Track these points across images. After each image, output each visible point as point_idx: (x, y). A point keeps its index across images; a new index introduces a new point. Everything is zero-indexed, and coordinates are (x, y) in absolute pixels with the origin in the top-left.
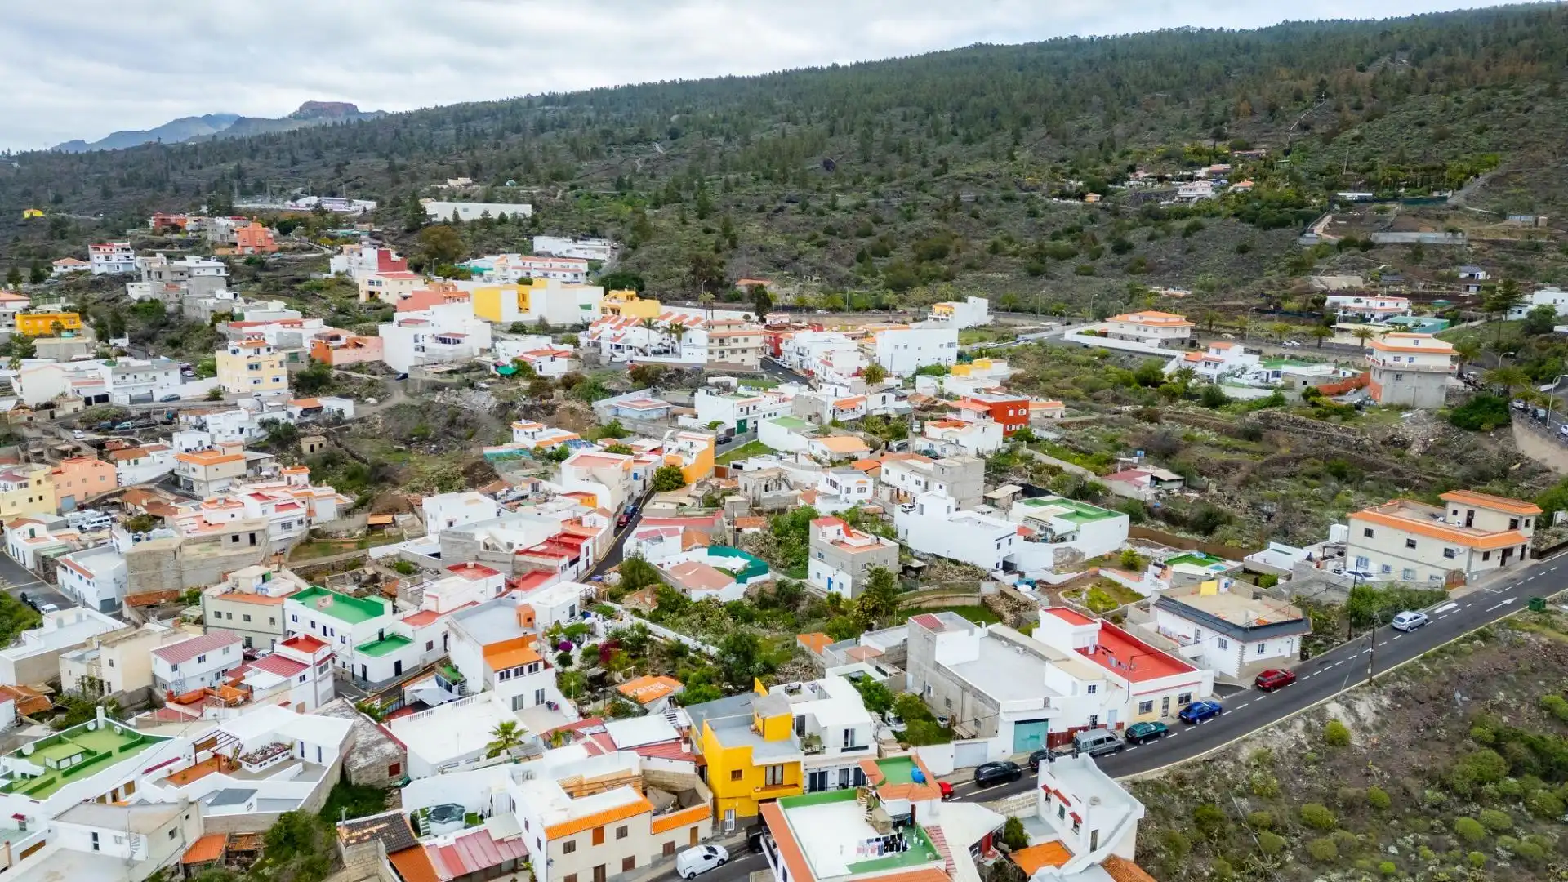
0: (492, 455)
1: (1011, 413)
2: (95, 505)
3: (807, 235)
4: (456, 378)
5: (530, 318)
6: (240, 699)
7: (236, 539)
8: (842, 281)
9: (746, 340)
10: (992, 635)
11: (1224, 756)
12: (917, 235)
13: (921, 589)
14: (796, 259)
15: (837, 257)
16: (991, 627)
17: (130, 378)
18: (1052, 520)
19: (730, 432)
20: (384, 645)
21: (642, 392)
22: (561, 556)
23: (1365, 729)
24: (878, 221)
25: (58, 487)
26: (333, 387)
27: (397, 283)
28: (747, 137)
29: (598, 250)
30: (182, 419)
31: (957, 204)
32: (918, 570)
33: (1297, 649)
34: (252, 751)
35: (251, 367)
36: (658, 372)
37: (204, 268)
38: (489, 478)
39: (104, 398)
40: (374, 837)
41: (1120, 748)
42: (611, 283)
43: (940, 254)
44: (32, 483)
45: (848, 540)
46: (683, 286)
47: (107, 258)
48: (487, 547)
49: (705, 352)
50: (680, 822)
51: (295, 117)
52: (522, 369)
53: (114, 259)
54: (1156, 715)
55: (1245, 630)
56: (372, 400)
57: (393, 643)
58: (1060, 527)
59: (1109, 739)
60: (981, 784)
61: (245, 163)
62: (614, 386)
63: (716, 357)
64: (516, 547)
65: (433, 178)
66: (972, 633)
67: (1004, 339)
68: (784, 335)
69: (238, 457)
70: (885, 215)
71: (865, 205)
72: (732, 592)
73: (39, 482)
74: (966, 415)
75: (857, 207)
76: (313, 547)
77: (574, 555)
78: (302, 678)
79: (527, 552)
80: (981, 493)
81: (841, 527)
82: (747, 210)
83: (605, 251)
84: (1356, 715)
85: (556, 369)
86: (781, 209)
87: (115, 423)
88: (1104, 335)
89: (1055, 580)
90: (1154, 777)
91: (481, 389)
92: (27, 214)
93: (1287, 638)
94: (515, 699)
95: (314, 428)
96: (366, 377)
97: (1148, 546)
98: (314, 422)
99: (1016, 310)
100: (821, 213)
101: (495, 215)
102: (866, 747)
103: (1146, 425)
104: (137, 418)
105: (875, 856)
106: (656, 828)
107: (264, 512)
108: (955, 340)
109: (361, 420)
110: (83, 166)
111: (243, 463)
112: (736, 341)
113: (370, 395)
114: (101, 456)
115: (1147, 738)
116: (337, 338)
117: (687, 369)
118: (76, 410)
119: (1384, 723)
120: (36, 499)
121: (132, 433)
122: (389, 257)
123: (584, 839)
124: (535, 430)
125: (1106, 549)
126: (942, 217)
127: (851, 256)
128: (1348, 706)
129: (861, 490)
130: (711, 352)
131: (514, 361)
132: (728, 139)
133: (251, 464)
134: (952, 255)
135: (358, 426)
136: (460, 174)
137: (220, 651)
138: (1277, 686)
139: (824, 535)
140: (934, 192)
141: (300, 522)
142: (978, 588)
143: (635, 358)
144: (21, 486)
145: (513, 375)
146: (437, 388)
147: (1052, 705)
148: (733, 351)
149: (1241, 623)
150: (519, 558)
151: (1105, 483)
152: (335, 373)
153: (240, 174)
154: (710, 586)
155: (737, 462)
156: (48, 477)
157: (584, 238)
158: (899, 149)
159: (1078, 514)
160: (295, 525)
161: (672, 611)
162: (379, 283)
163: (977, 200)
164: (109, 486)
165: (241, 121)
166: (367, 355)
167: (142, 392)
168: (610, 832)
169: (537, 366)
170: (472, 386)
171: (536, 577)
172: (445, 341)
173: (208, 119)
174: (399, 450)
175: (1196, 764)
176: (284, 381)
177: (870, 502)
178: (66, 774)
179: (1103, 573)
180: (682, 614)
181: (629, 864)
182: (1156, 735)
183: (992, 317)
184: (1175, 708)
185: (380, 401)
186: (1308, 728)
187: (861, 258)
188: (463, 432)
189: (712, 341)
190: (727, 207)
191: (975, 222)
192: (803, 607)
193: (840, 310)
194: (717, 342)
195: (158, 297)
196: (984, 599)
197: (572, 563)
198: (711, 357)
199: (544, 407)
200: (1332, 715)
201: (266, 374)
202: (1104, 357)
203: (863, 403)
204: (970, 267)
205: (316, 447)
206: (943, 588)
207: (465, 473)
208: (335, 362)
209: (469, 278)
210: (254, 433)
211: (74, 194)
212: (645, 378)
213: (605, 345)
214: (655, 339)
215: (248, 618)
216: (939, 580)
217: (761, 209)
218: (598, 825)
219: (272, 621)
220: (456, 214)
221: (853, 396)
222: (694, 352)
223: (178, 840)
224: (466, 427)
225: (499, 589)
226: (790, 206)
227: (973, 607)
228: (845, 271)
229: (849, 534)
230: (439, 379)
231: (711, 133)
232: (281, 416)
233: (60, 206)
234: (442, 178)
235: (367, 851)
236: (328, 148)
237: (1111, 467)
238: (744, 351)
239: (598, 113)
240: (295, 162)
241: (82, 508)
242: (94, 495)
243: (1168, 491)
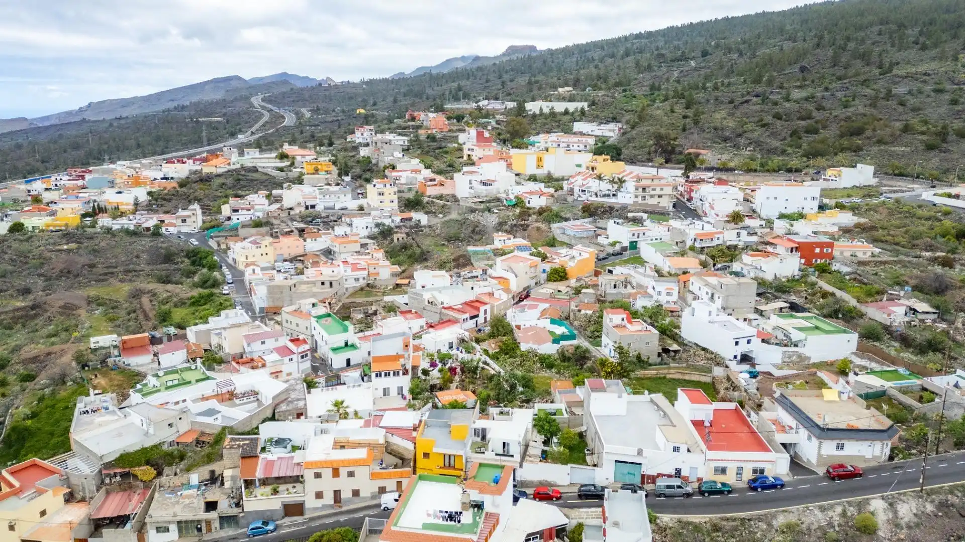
0: (471, 251)
1: (817, 250)
2: (291, 261)
3: (756, 119)
4: (482, 206)
5: (541, 172)
6: (260, 366)
7: (323, 283)
8: (771, 151)
9: (662, 189)
10: (652, 401)
11: (760, 519)
12: (848, 119)
13: (672, 365)
14: (740, 135)
15: (774, 135)
16: (653, 396)
17: (327, 197)
18: (791, 330)
19: (624, 249)
20: (347, 349)
21: (586, 220)
22: (465, 313)
23: (897, 526)
24: (820, 108)
25: (275, 249)
26: (423, 208)
27: (482, 150)
28: (754, 52)
29: (610, 130)
30: (343, 219)
31: (889, 95)
32: (676, 352)
34: (239, 392)
35: (380, 194)
36: (597, 208)
37: (397, 140)
38: (467, 264)
39: (313, 207)
40: (239, 446)
41: (688, 495)
42: (614, 152)
43: (858, 132)
44: (263, 246)
45: (628, 326)
46: (649, 153)
47: (362, 134)
48: (429, 303)
49: (633, 196)
50: (391, 476)
51: (504, 55)
52: (519, 202)
53: (365, 135)
54: (730, 479)
55: (823, 429)
56: (441, 216)
57: (352, 348)
58: (796, 336)
59: (679, 487)
60: (580, 497)
61: (463, 83)
62: (568, 215)
63: (639, 200)
64: (446, 305)
65: (551, 88)
66: (620, 397)
67: (869, 196)
68: (695, 187)
69: (356, 241)
70: (827, 104)
71: (813, 97)
72: (549, 349)
73: (266, 246)
74: (780, 250)
75: (806, 99)
76: (364, 292)
77: (476, 313)
78: (291, 360)
79: (450, 308)
80: (753, 305)
81: (625, 316)
82: (722, 102)
83: (613, 130)
84: (895, 512)
85: (537, 203)
86: (747, 102)
87: (313, 219)
88: (957, 197)
89: (777, 373)
90: (697, 521)
91: (494, 213)
92: (358, 112)
93: (868, 443)
94: (384, 389)
95: (404, 228)
96: (442, 202)
97: (869, 360)
98: (404, 226)
99: (901, 175)
100: (776, 104)
102: (512, 456)
103: (939, 269)
104: (324, 218)
105: (441, 522)
106: (374, 476)
107: (345, 271)
108: (818, 195)
109: (430, 227)
110: (393, 86)
111: (359, 244)
112: (654, 190)
113: (440, 213)
114: (300, 236)
115: (711, 493)
116: (434, 180)
117: (617, 207)
118: (300, 212)
119: (917, 525)
120: (264, 254)
121: (319, 225)
122: (483, 135)
123: (327, 473)
124: (506, 238)
125: (830, 358)
126: (873, 105)
127: (786, 133)
128: (891, 505)
129: (668, 294)
130: (636, 197)
131: (516, 197)
132: (741, 54)
133: (363, 246)
134: (869, 133)
135: (428, 229)
136: (567, 85)
137: (273, 340)
138: (841, 477)
139: (611, 320)
140: (875, 87)
141: (364, 278)
142: (710, 370)
143: (590, 198)
144: (257, 247)
145: (514, 205)
146: (472, 211)
147: (644, 454)
148: (652, 196)
149: (820, 423)
150: (443, 311)
151: (863, 308)
152: (426, 199)
153: (459, 89)
154: (535, 342)
155: (610, 268)
156: (271, 244)
157: (607, 122)
158: (865, 57)
159: (817, 328)
160: (361, 280)
161: (506, 354)
162: (473, 150)
163: (910, 93)
164: (300, 251)
165: (477, 58)
166: (444, 191)
167: (331, 204)
168: (343, 472)
169: (526, 201)
170: (489, 211)
171: (449, 323)
172: (485, 184)
173: (463, 58)
174: (444, 245)
175: (734, 520)
176: (396, 202)
177: (675, 303)
178: (167, 388)
179: (819, 374)
180: (511, 357)
181: (356, 493)
182: (720, 492)
183: (877, 180)
184: (748, 475)
185: (444, 216)
186: (844, 514)
187: (794, 133)
188: (477, 237)
189: (637, 189)
190: (708, 100)
191: (901, 109)
192: (589, 364)
193: (756, 171)
194: (640, 190)
195: (370, 155)
196: (714, 378)
197: (472, 318)
198: (636, 200)
199: (522, 226)
200: (871, 509)
201: (387, 198)
202: (946, 214)
203: (721, 236)
204: (880, 142)
205: (400, 239)
206: (688, 367)
207: (454, 260)
208: (428, 193)
209: (527, 148)
210: (373, 230)
211: (383, 101)
212: (590, 211)
213: (576, 190)
214: (605, 186)
215: (297, 325)
216: (687, 361)
217: (731, 102)
218: (336, 466)
219: (307, 328)
220: (541, 109)
221: (715, 230)
222: (626, 197)
223: (174, 429)
224: (480, 234)
225: (422, 327)
226: (755, 99)
228: (776, 143)
229: (630, 322)
230: (474, 206)
231: (730, 50)
232: (387, 222)
233: (375, 107)
234: (555, 88)
235: (234, 454)
236: (506, 72)
237: (878, 297)
238: (660, 196)
239: (666, 43)
240: (488, 81)
241: (285, 260)
242: (293, 254)
243: (922, 321)
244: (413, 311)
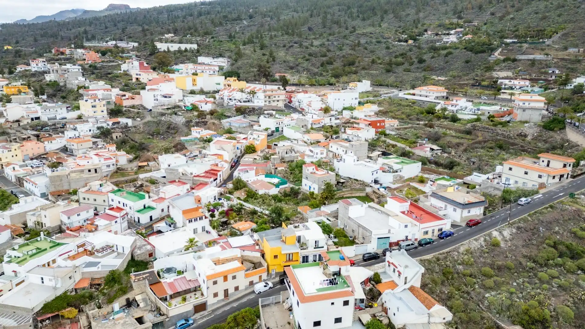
0: (184, 140)
1: (378, 124)
2: (36, 158)
3: (302, 56)
4: (170, 111)
5: (197, 88)
6: (93, 229)
7: (89, 171)
8: (315, 74)
9: (279, 97)
10: (370, 207)
11: (454, 250)
12: (344, 56)
13: (344, 190)
14: (297, 65)
15: (313, 65)
16: (369, 204)
17: (47, 111)
18: (393, 164)
19: (273, 132)
20: (145, 210)
21: (240, 116)
22: (211, 178)
23: (506, 241)
24: (329, 51)
25: (22, 151)
26: (124, 114)
27: (147, 74)
28: (279, 18)
29: (222, 62)
30: (68, 126)
31: (359, 44)
32: (343, 183)
33: (482, 212)
34: (98, 248)
35: (93, 107)
36: (245, 109)
37: (74, 69)
38: (183, 149)
39: (38, 118)
40: (144, 279)
41: (416, 248)
42: (228, 75)
43: (352, 64)
44: (13, 150)
45: (317, 172)
46: (255, 76)
47: (37, 65)
48: (183, 174)
49: (263, 101)
50: (255, 274)
51: (106, 10)
52: (194, 108)
53: (40, 65)
54: (429, 236)
55: (463, 205)
56: (139, 119)
57: (149, 209)
58: (396, 167)
59: (412, 244)
60: (365, 260)
61: (88, 28)
62: (229, 114)
63: (267, 103)
64: (194, 174)
65: (159, 34)
66: (362, 206)
67: (376, 96)
68: (293, 95)
69: (89, 141)
70: (331, 48)
71: (324, 45)
72: (274, 191)
73: (15, 150)
74: (361, 125)
75: (321, 45)
76: (118, 174)
77: (215, 177)
78: (116, 222)
79: (198, 176)
80: (366, 154)
81: (314, 167)
82: (279, 46)
83: (225, 62)
84: (503, 235)
85: (207, 108)
86: (292, 46)
87: (42, 128)
88: (414, 95)
89: (393, 186)
90: (428, 258)
91: (180, 115)
92: (5, 48)
93: (478, 208)
94: (194, 230)
95: (117, 129)
96: (136, 110)
97: (428, 174)
98: (117, 127)
99: (381, 85)
100: (307, 48)
101: (183, 49)
102: (323, 247)
103: (428, 129)
104: (51, 126)
106: (247, 276)
107: (100, 161)
108: (358, 97)
109: (135, 127)
110: (26, 29)
111: (91, 142)
112: (275, 97)
113: (137, 117)
114: (38, 140)
115: (426, 244)
116: (125, 96)
117: (256, 108)
118: (28, 123)
119: (513, 239)
120: (15, 156)
121: (49, 131)
122: (143, 65)
123: (220, 280)
124: (200, 131)
125: (412, 176)
126: (353, 49)
127: (318, 64)
128: (500, 232)
129: (322, 154)
130: (265, 102)
131: (192, 104)
132: (272, 19)
133: (94, 143)
134: (357, 64)
135: (134, 129)
136: (170, 32)
137: (85, 212)
138: (474, 225)
139: (308, 170)
140: (350, 39)
141: (113, 165)
142: (365, 190)
143: (237, 104)
144: (9, 151)
145: (191, 110)
146: (163, 115)
147: (391, 232)
148: (274, 101)
149: (462, 202)
150: (195, 178)
151: (413, 151)
152: (124, 109)
153: (86, 32)
154: (266, 189)
155: (276, 143)
156: (19, 148)
157: (217, 57)
158: (337, 23)
159: (402, 162)
160: (111, 166)
161: (252, 198)
162: (140, 75)
163: (366, 42)
164: (42, 151)
165: (86, 12)
166: (136, 102)
167: (52, 116)
168: (230, 277)
169: (200, 107)
170: (176, 114)
171: (201, 185)
172: (165, 97)
173: (73, 11)
174: (149, 138)
175: (444, 253)
176: (105, 112)
177: (325, 158)
178: (31, 256)
179: (411, 184)
180: (255, 199)
181: (237, 289)
182: (429, 243)
183: (371, 88)
184: (437, 233)
185: (142, 120)
186: (485, 240)
187: (322, 65)
188: (172, 131)
189: (266, 97)
190: (271, 45)
191: (366, 51)
192: (300, 196)
193: (314, 85)
194: (268, 97)
195: (57, 80)
196: (367, 194)
197: (215, 180)
198: (266, 103)
199: (203, 122)
200: (494, 236)
201: (98, 109)
202: (414, 103)
203: (323, 121)
204: (364, 69)
205: (118, 137)
206: (352, 190)
207: (174, 147)
208: (124, 105)
209: (174, 73)
210: (95, 132)
211: (23, 40)
212: (241, 111)
213: (226, 98)
214: (244, 96)
215: (95, 200)
216: (351, 187)
217: (284, 46)
218: (225, 275)
219: (104, 201)
220: (168, 48)
221: (319, 118)
222: (259, 102)
223: (72, 280)
224: (174, 129)
225: (188, 190)
226: (295, 45)
227: (363, 197)
228: (316, 70)
229: (317, 170)
230: (163, 111)
231: (265, 16)
232: (105, 125)
233: (18, 45)
234: (163, 34)
235: (142, 284)
236: (119, 22)
237: (415, 145)
238: (278, 101)
239: (222, 9)
240: (106, 28)
241: (32, 159)
242: (36, 154)
243: (436, 154)
244: (177, 180)
